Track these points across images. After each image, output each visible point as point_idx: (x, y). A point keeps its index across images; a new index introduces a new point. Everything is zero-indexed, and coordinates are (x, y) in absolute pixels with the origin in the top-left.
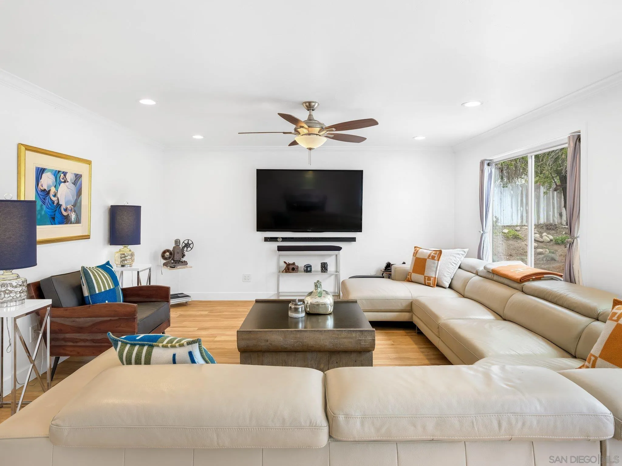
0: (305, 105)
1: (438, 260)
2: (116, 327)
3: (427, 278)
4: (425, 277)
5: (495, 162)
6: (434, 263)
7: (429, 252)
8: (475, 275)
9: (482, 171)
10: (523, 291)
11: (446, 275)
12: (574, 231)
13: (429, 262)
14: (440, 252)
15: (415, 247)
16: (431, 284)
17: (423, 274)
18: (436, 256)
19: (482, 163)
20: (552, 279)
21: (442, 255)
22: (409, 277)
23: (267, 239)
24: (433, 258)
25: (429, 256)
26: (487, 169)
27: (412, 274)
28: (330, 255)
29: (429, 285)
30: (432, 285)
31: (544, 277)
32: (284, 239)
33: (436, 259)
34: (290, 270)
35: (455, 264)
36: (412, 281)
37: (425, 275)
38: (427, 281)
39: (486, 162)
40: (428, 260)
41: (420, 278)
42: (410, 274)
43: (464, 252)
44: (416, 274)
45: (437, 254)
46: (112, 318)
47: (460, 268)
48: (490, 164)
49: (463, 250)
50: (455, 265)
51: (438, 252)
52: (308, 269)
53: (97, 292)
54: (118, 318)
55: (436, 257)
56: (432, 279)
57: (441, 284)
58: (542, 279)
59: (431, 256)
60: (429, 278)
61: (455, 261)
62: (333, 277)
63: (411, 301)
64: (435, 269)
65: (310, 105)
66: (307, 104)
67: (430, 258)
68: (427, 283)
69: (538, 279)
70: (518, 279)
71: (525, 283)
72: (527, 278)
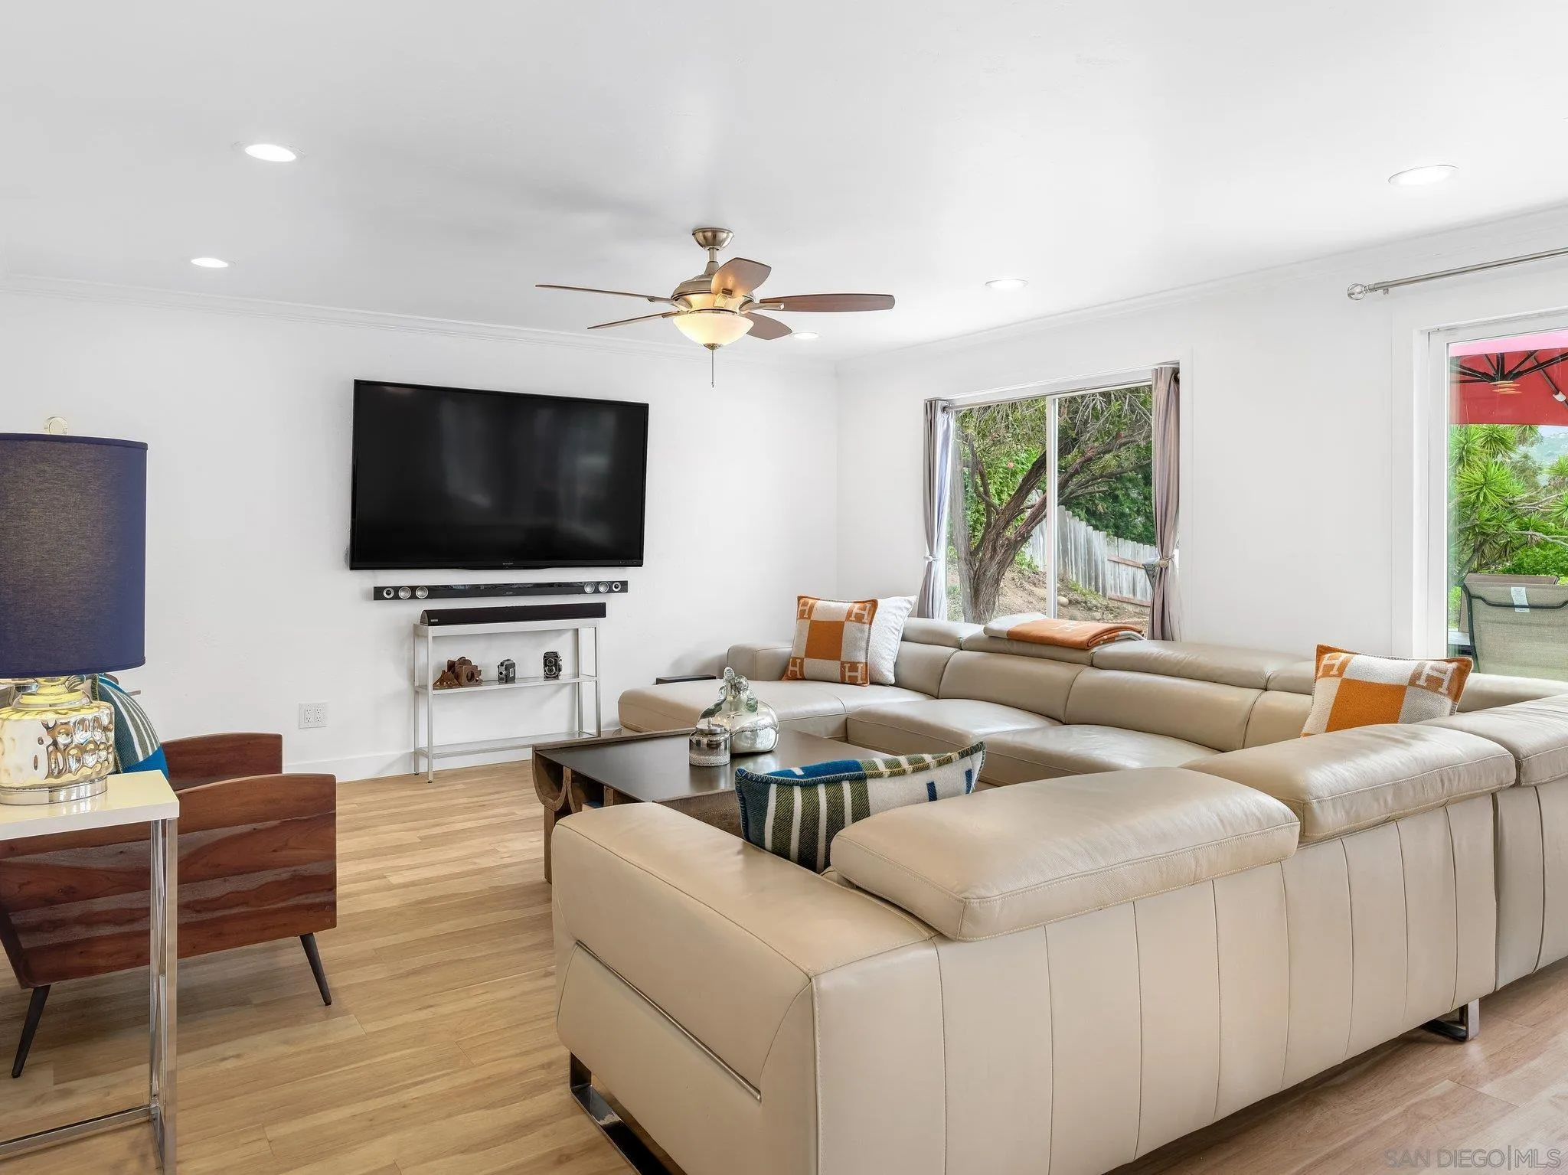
0: (700, 236)
1: (871, 624)
2: (274, 851)
3: (847, 666)
4: (843, 663)
5: (958, 407)
6: (862, 631)
7: (847, 606)
8: (954, 650)
9: (931, 425)
10: (1092, 665)
11: (884, 655)
12: (1168, 546)
13: (850, 629)
14: (874, 603)
15: (800, 598)
16: (859, 678)
17: (838, 657)
18: (866, 613)
19: (931, 406)
20: (1129, 639)
21: (878, 610)
22: (797, 669)
23: (379, 594)
24: (859, 618)
25: (849, 614)
26: (941, 419)
27: (807, 661)
28: (559, 632)
29: (853, 682)
30: (860, 682)
31: (1118, 636)
32: (435, 592)
33: (865, 620)
34: (464, 679)
35: (896, 629)
36: (804, 679)
37: (842, 660)
38: (848, 674)
39: (940, 404)
40: (847, 624)
41: (832, 667)
42: (798, 661)
43: (910, 602)
44: (817, 661)
45: (868, 608)
46: (259, 826)
47: (903, 639)
48: (946, 409)
49: (907, 598)
50: (896, 633)
51: (868, 605)
52: (507, 674)
53: (141, 759)
54: (279, 821)
55: (866, 616)
56: (860, 666)
57: (879, 678)
58: (1116, 639)
59: (853, 615)
60: (854, 666)
61: (896, 624)
62: (567, 691)
63: (844, 717)
64: (864, 644)
65: (714, 237)
66: (709, 234)
67: (853, 618)
68: (850, 677)
69: (1111, 640)
70: (1081, 643)
71: (1095, 650)
72: (1096, 640)
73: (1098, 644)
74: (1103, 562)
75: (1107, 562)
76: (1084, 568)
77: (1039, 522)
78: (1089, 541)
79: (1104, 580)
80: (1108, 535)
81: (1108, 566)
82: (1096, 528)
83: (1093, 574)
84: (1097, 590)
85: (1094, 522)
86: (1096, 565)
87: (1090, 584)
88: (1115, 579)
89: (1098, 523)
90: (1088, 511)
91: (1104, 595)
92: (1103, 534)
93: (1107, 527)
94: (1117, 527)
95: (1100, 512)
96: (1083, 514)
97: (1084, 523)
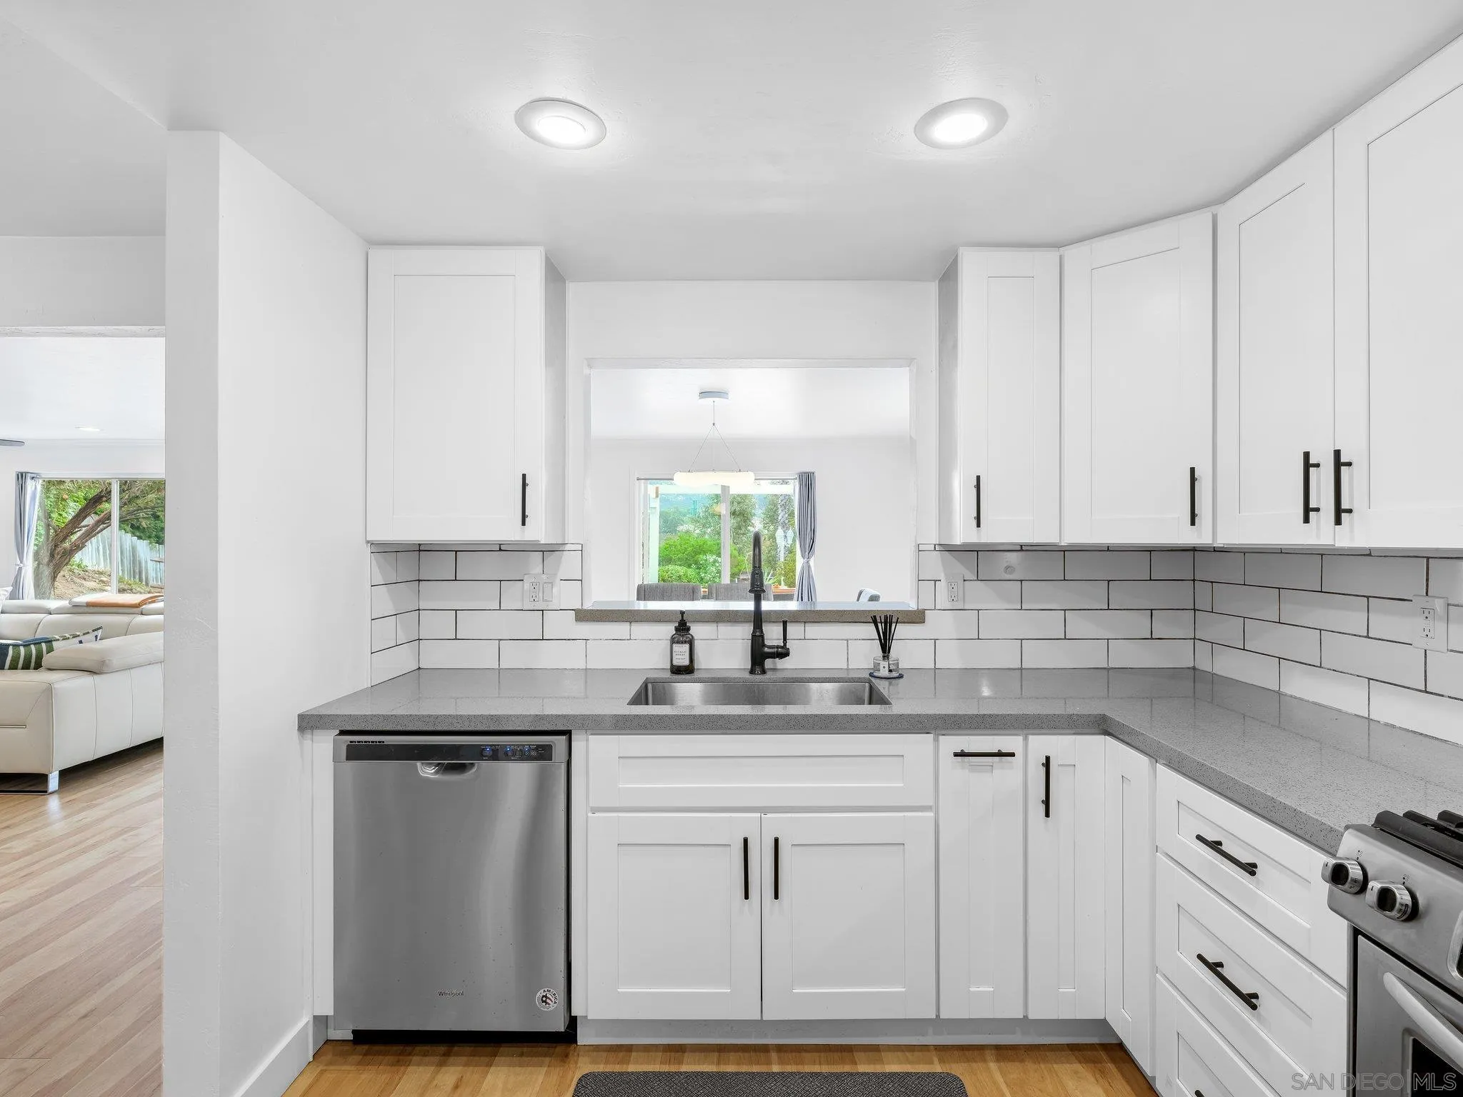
5: (43, 478)
9: (21, 486)
19: (21, 475)
26: (30, 482)
39: (29, 475)
48: (34, 478)
69: (154, 602)
70: (136, 604)
71: (144, 606)
72: (144, 602)
73: (146, 604)
74: (146, 562)
75: (149, 562)
76: (129, 566)
77: (95, 535)
78: (134, 549)
79: (147, 573)
80: (150, 543)
81: (151, 565)
82: (140, 538)
83: (137, 571)
84: (140, 580)
85: (138, 534)
86: (140, 563)
87: (134, 577)
88: (156, 574)
89: (142, 535)
90: (132, 526)
91: (147, 584)
92: (146, 542)
93: (150, 537)
94: (157, 537)
95: (144, 528)
96: (128, 528)
97: (129, 535)
